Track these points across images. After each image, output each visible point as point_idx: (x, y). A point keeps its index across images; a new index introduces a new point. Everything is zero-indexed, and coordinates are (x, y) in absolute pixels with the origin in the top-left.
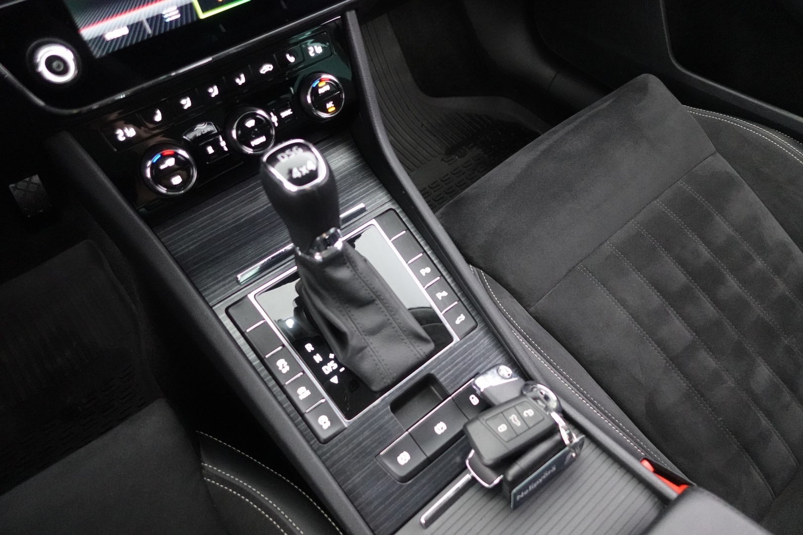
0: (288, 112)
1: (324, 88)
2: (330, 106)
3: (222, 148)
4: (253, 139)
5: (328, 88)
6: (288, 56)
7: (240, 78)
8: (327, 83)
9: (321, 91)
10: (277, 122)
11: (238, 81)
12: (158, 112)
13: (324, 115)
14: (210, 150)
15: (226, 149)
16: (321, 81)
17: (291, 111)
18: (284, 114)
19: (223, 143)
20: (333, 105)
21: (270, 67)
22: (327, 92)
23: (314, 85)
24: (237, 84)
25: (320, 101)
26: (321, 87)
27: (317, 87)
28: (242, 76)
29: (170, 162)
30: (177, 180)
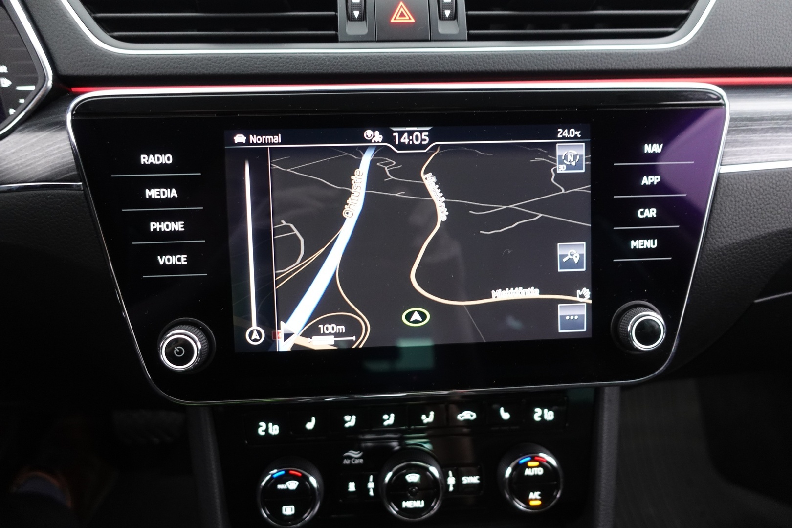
0: (474, 480)
1: (534, 470)
2: (535, 498)
3: (368, 490)
4: (407, 499)
5: (540, 471)
6: (502, 410)
7: (428, 416)
8: (541, 465)
9: (528, 472)
10: (454, 486)
11: (424, 417)
12: (313, 419)
13: (520, 506)
14: (352, 487)
15: (371, 493)
16: (533, 460)
17: (478, 479)
18: (466, 480)
19: (371, 485)
20: (539, 497)
21: (472, 416)
22: (536, 477)
23: (522, 461)
24: (422, 421)
25: (523, 485)
26: (532, 467)
27: (525, 466)
28: (432, 414)
29: (292, 485)
30: (288, 510)
